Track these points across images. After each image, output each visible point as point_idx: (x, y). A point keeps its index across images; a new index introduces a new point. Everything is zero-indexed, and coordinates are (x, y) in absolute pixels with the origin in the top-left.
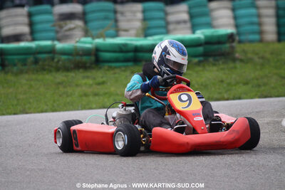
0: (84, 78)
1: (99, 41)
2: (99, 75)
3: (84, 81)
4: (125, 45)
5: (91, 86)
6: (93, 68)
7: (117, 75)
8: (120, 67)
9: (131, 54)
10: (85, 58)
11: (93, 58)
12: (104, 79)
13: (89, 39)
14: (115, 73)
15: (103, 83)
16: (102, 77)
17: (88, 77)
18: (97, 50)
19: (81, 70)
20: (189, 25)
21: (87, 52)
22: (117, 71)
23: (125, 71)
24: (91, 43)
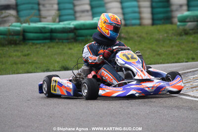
0: (14, 51)
1: (25, 25)
2: (25, 49)
3: (15, 53)
4: (44, 28)
5: (20, 56)
6: (21, 44)
7: (38, 49)
8: (40, 44)
9: (48, 34)
10: (15, 37)
11: (21, 37)
12: (29, 52)
13: (19, 24)
14: (36, 48)
15: (28, 55)
16: (27, 51)
17: (17, 51)
18: (24, 32)
19: (13, 46)
20: (90, 13)
21: (17, 33)
22: (38, 46)
23: (43, 46)
24: (20, 27)
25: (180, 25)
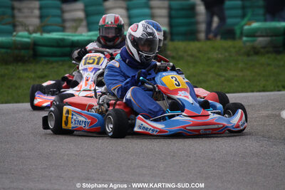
1: (36, 35)
2: (38, 68)
4: (63, 40)
6: (31, 62)
7: (55, 69)
8: (57, 62)
9: (68, 49)
10: (23, 52)
11: (31, 52)
13: (26, 34)
14: (53, 68)
17: (27, 70)
18: (35, 44)
19: (20, 64)
21: (25, 46)
22: (55, 65)
23: (62, 65)
24: (28, 38)
25: (247, 41)
